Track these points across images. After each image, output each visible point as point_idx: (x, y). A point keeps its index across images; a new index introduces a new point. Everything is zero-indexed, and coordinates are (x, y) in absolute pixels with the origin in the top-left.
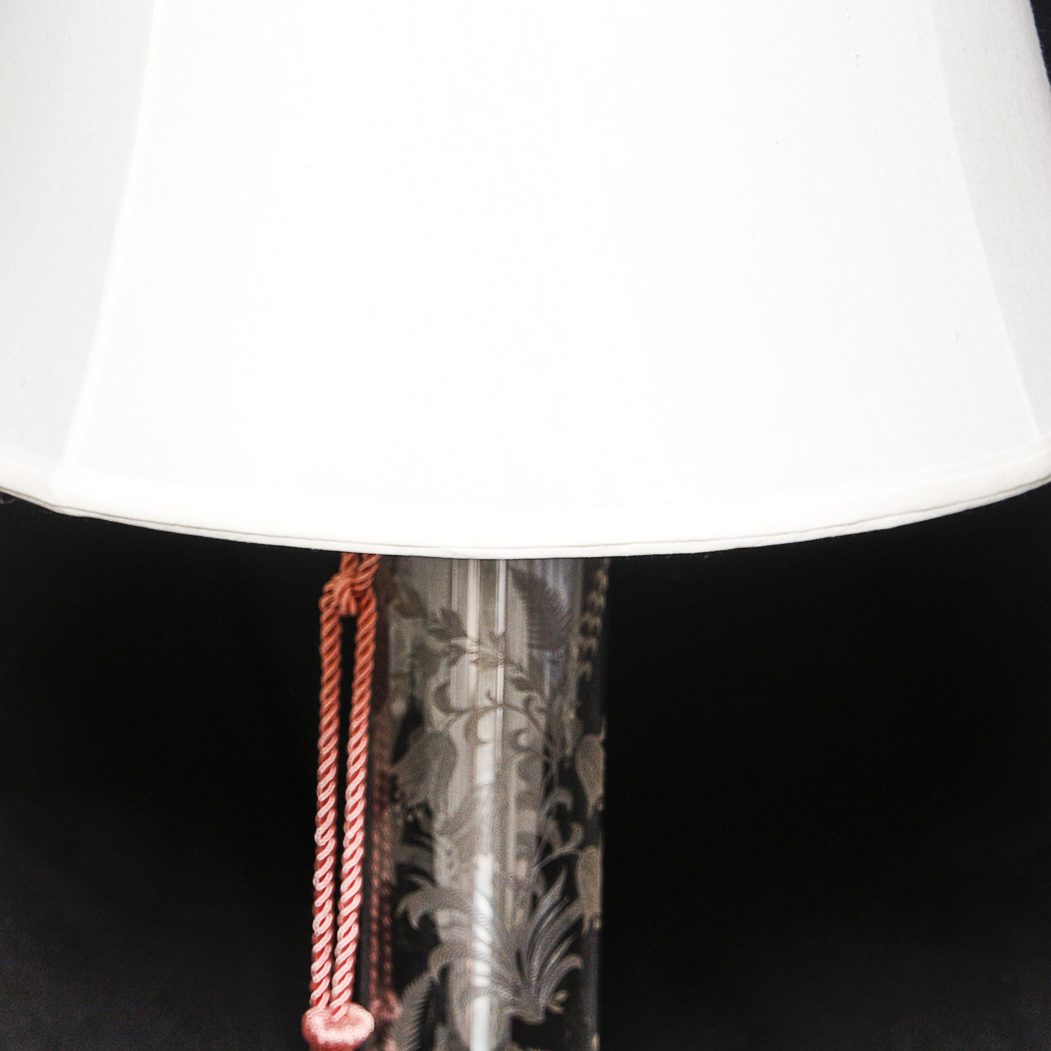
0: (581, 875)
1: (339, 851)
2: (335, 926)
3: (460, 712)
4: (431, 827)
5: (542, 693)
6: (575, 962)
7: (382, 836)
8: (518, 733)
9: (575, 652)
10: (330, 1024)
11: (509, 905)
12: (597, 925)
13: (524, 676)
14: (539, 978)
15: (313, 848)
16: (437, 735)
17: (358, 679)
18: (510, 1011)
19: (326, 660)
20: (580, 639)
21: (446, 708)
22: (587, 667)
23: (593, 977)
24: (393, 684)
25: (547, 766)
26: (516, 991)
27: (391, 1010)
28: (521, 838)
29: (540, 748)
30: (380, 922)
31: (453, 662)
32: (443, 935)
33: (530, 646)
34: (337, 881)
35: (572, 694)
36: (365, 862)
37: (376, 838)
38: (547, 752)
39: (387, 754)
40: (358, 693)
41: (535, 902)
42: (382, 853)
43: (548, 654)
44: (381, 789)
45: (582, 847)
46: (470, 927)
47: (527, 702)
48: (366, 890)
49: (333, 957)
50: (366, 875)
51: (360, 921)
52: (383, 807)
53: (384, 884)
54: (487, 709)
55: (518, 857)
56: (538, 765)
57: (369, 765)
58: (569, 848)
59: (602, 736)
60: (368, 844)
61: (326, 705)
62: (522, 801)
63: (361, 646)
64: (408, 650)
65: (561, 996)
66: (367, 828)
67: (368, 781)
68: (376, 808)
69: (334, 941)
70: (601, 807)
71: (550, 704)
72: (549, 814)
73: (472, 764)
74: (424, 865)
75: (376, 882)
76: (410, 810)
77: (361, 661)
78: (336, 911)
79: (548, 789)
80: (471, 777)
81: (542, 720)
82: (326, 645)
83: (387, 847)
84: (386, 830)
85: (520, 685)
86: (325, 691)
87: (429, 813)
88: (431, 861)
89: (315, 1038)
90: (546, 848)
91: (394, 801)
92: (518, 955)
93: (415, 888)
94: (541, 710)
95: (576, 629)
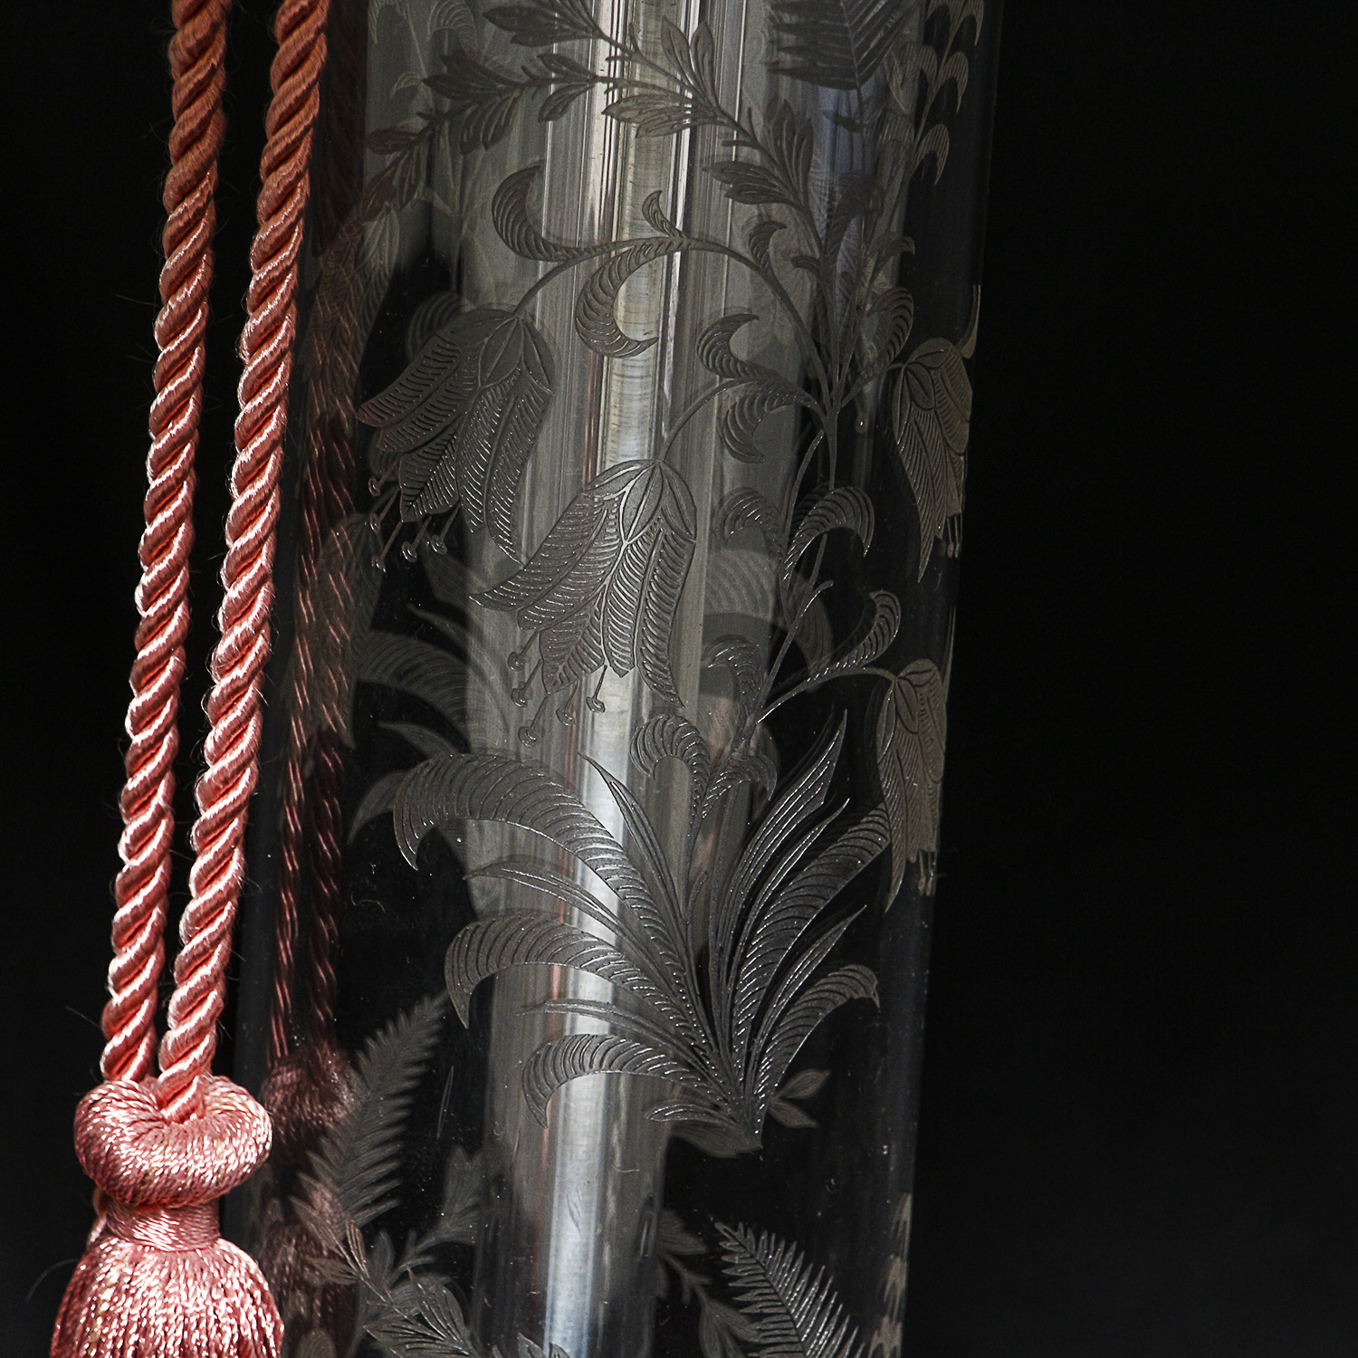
0: (886, 741)
1: (199, 638)
2: (179, 854)
3: (567, 256)
4: (462, 586)
5: (805, 211)
6: (859, 983)
7: (323, 599)
8: (731, 323)
9: (903, 100)
10: (152, 1127)
11: (679, 819)
12: (926, 884)
13: (757, 157)
14: (755, 1026)
15: (126, 627)
16: (490, 316)
17: (277, 143)
18: (669, 1114)
19: (184, 83)
20: (922, 59)
21: (528, 244)
22: (940, 142)
23: (906, 1033)
24: (374, 163)
25: (807, 423)
26: (692, 1061)
27: (329, 1097)
28: (718, 631)
29: (790, 372)
30: (307, 848)
31: (555, 108)
32: (483, 890)
33: (774, 69)
34: (191, 725)
35: (890, 223)
36: (272, 672)
37: (305, 607)
38: (810, 385)
39: (349, 367)
40: (272, 185)
41: (756, 812)
42: (321, 649)
43: (828, 96)
44: (328, 468)
45: (894, 659)
46: (564, 869)
47: (762, 232)
48: (269, 753)
49: (169, 939)
50: (273, 711)
51: (247, 840)
52: (330, 518)
53: (323, 738)
54: (642, 252)
55: (708, 684)
56: (783, 418)
57: (295, 396)
58: (855, 662)
59: (969, 349)
60: (280, 621)
61: (177, 216)
62: (730, 525)
63: (287, 50)
64: (421, 67)
65: (810, 1082)
66: (283, 576)
67: (289, 440)
68: (310, 520)
69: (175, 895)
70: (953, 550)
71: (829, 246)
72: (804, 567)
73: (592, 410)
74: (439, 699)
75: (299, 733)
76: (410, 532)
77: (286, 92)
78: (183, 809)
79: (808, 491)
80: (590, 449)
81: (801, 287)
82: (185, 38)
83: (337, 633)
84: (339, 585)
85: (743, 182)
86: (178, 173)
87: (461, 549)
88: (459, 683)
89: (112, 1162)
90: (795, 664)
91: (364, 503)
92: (702, 959)
93: (408, 757)
94: (800, 261)
95: (911, 31)
